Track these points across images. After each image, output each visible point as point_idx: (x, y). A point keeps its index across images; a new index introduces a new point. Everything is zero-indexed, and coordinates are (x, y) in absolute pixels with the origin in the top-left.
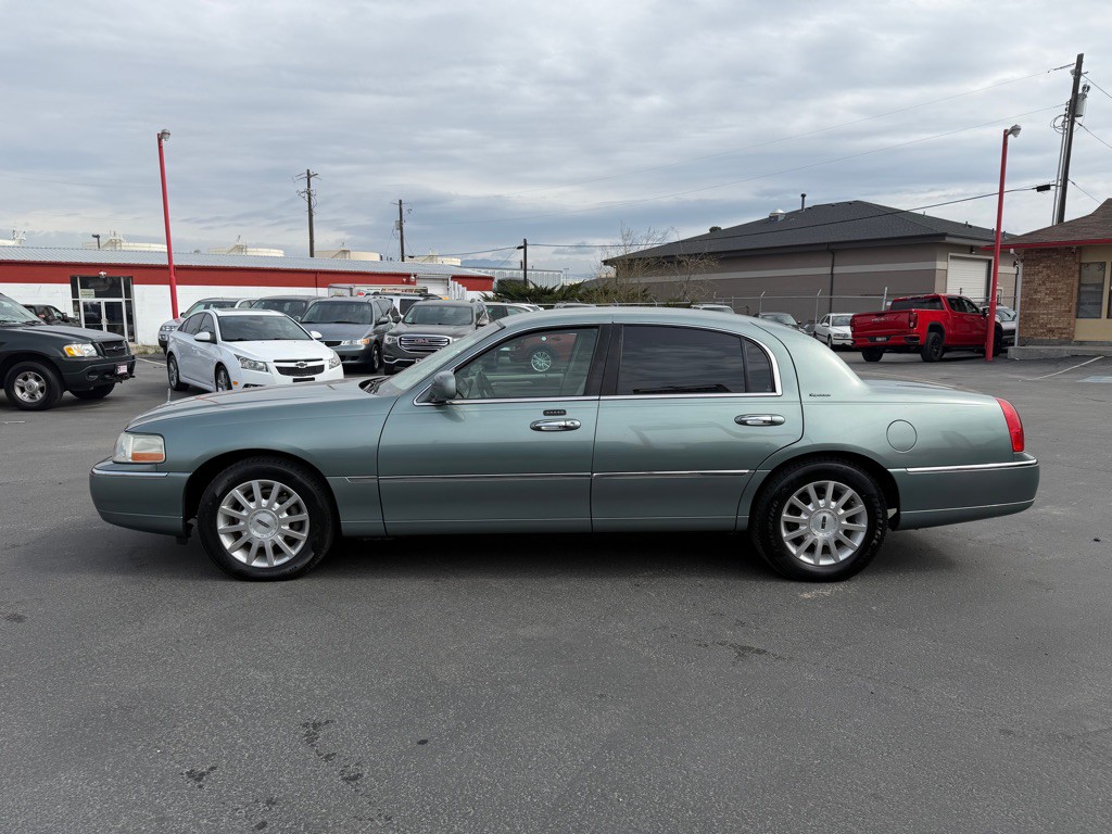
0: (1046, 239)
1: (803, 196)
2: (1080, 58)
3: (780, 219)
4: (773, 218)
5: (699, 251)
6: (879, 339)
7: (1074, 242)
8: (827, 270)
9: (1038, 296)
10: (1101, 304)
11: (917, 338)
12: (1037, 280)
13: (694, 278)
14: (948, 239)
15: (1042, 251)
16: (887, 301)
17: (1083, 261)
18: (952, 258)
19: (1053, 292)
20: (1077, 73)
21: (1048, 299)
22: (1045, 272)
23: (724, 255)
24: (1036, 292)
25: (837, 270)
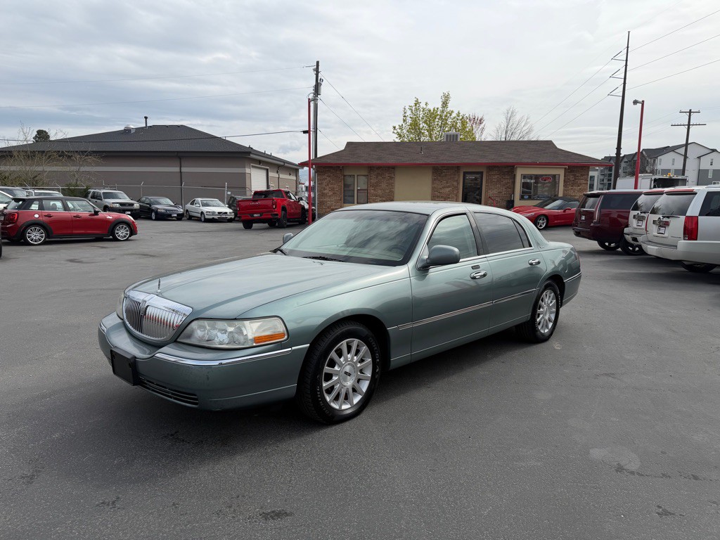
0: (329, 161)
1: (146, 118)
2: (318, 63)
3: (132, 132)
4: (127, 131)
5: (84, 150)
6: (255, 215)
7: (341, 164)
8: (177, 169)
9: (326, 191)
10: (354, 196)
11: (277, 215)
12: (325, 183)
13: (83, 169)
14: (252, 155)
15: (325, 167)
16: (227, 191)
17: (345, 174)
18: (253, 167)
19: (332, 189)
20: (317, 71)
21: (330, 193)
22: (328, 179)
23: (104, 154)
24: (325, 189)
25: (184, 170)
